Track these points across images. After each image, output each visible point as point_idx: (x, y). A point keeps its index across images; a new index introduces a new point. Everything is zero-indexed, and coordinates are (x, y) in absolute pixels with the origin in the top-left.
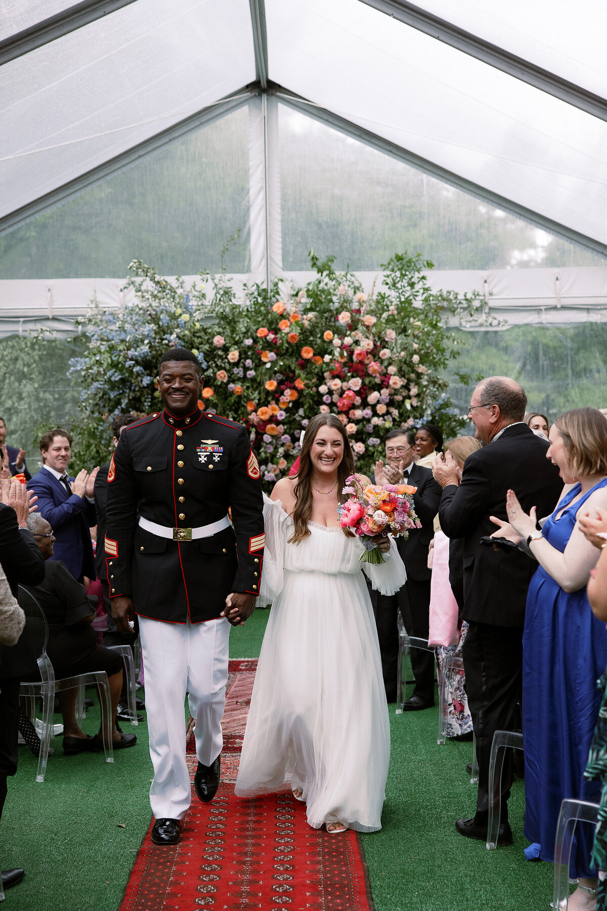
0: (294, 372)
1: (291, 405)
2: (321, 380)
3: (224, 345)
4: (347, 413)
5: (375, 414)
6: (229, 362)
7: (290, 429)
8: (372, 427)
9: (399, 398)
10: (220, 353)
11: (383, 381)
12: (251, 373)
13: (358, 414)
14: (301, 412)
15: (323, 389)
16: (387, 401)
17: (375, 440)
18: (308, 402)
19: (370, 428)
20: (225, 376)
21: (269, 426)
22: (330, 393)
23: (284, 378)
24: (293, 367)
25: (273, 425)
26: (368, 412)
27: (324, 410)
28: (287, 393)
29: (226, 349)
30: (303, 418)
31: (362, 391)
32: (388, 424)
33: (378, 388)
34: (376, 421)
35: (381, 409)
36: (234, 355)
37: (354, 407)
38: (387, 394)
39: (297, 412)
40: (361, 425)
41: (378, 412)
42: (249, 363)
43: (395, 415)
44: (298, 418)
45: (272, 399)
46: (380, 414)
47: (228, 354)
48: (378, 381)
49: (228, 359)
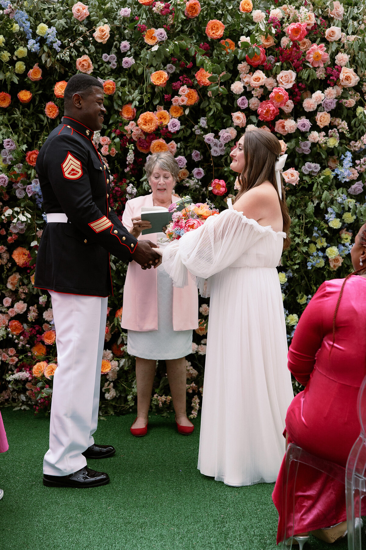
0: (194, 59)
1: (187, 112)
2: (235, 75)
3: (89, 17)
4: (271, 125)
5: (315, 127)
6: (95, 43)
7: (186, 148)
8: (310, 145)
9: (351, 102)
10: (82, 28)
11: (328, 77)
12: (129, 61)
13: (290, 125)
14: (203, 122)
15: (237, 87)
16: (334, 106)
17: (313, 165)
18: (215, 107)
19: (305, 147)
20: (89, 66)
21: (155, 142)
22: (247, 94)
23: (178, 72)
24: (193, 50)
25: (162, 141)
26: (304, 122)
27: (238, 118)
28: (183, 91)
29: (91, 24)
30: (206, 131)
31: (297, 90)
32: (333, 142)
33: (323, 85)
34: (315, 136)
35: (323, 119)
36: (103, 31)
37: (281, 115)
38: (334, 96)
39: (197, 123)
40: (293, 142)
41: (318, 123)
42: (125, 47)
43: (343, 128)
44: (198, 132)
45: (160, 104)
46: (322, 127)
47: (94, 31)
48: (320, 74)
49: (93, 38)
